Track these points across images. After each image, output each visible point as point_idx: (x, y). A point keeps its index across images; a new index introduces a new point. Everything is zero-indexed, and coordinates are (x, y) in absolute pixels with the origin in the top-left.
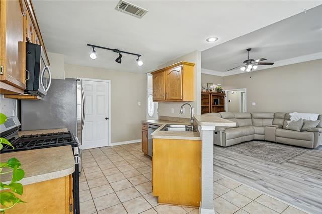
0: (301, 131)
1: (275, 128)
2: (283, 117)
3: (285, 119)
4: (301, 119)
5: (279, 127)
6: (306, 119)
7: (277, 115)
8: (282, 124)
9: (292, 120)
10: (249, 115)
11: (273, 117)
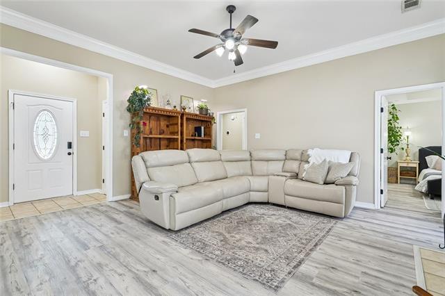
0: (326, 183)
1: (284, 178)
2: (299, 157)
3: (302, 161)
4: (325, 160)
5: (292, 177)
6: (333, 160)
7: (290, 155)
8: (297, 172)
9: (311, 164)
10: (247, 156)
11: (284, 157)
